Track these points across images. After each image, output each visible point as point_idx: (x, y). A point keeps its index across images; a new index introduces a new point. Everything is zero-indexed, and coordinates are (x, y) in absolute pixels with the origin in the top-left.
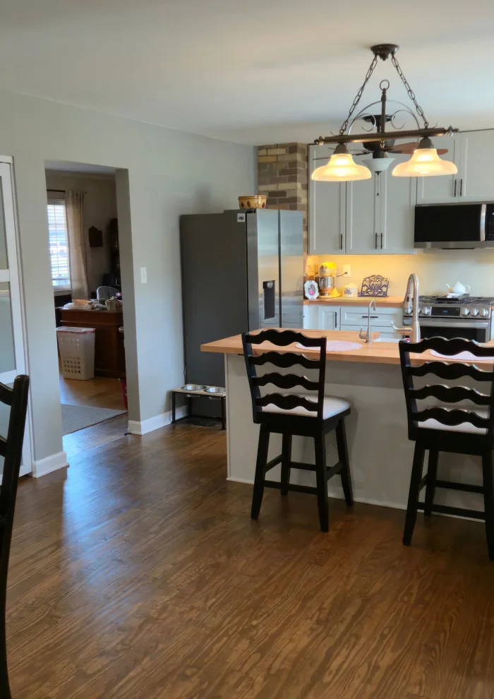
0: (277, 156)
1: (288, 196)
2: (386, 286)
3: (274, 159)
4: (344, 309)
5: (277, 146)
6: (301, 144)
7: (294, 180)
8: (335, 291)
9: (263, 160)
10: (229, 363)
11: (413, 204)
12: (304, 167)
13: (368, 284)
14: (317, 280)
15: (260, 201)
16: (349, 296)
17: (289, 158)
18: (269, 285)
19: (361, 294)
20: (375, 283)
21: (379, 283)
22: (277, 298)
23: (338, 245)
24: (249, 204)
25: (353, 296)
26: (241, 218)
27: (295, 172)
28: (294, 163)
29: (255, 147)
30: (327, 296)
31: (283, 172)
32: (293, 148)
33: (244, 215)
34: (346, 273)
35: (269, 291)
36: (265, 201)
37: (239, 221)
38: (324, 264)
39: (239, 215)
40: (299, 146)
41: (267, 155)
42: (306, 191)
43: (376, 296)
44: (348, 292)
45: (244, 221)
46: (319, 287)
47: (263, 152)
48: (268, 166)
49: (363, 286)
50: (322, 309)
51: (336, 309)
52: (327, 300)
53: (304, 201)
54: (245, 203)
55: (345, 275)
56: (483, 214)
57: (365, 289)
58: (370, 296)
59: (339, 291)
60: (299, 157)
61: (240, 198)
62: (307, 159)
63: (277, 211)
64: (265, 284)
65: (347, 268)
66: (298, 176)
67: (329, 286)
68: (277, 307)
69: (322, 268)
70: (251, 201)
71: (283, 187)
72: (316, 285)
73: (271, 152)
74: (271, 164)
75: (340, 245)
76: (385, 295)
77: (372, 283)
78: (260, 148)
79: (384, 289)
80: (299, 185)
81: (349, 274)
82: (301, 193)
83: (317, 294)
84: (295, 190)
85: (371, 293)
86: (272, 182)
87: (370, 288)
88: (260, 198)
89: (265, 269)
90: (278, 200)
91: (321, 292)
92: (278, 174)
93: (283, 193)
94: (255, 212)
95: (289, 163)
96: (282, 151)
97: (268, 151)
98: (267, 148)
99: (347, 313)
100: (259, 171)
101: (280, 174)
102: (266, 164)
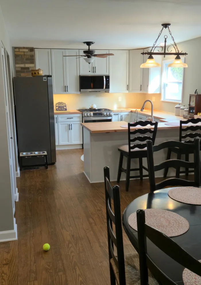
0: (24, 52)
1: (30, 69)
2: (65, 106)
3: (23, 53)
4: (59, 116)
5: (24, 48)
7: (33, 63)
9: (16, 53)
11: (78, 75)
13: (58, 106)
17: (30, 53)
19: (56, 110)
20: (61, 105)
21: (62, 105)
26: (45, 79)
27: (33, 59)
28: (33, 56)
29: (13, 47)
31: (27, 59)
32: (32, 50)
41: (19, 51)
43: (62, 110)
47: (17, 50)
48: (20, 56)
51: (56, 116)
54: (36, 72)
56: (105, 79)
57: (57, 108)
58: (60, 110)
60: (34, 53)
66: (34, 61)
71: (27, 65)
73: (21, 50)
76: (66, 110)
78: (15, 48)
79: (65, 107)
84: (34, 67)
86: (22, 63)
93: (28, 68)
95: (30, 55)
96: (27, 50)
97: (20, 49)
98: (19, 48)
99: (61, 117)
100: (16, 58)
101: (26, 60)
102: (19, 55)
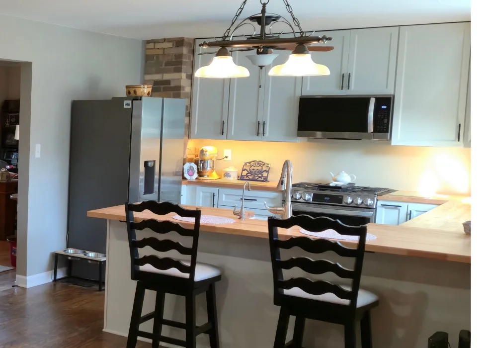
0: (164, 49)
1: (172, 85)
2: (268, 171)
3: (161, 52)
4: (222, 190)
5: (164, 40)
6: (188, 39)
7: (179, 70)
8: (214, 173)
9: (150, 52)
10: (111, 228)
12: (189, 59)
13: (248, 169)
14: (196, 163)
15: (146, 89)
16: (229, 178)
17: (176, 51)
18: (150, 164)
19: (241, 178)
20: (255, 168)
21: (260, 168)
22: (156, 177)
23: (219, 130)
24: (135, 92)
25: (233, 179)
26: (128, 105)
27: (181, 63)
28: (179, 56)
29: (143, 41)
30: (206, 177)
31: (169, 63)
32: (179, 42)
33: (130, 102)
34: (226, 157)
35: (149, 170)
36: (150, 90)
37: (125, 107)
38: (205, 148)
39: (126, 102)
40: (186, 40)
41: (154, 48)
42: (189, 81)
43: (256, 180)
44: (227, 175)
45: (130, 107)
46: (198, 169)
47: (151, 45)
48: (155, 58)
49: (243, 170)
50: (200, 190)
51: (215, 190)
52: (206, 181)
53: (187, 89)
54: (132, 91)
55: (225, 159)
56: (372, 107)
57: (245, 173)
58: (250, 180)
59: (218, 174)
60: (185, 50)
61: (127, 87)
62: (193, 52)
63: (161, 99)
64: (146, 163)
65: (227, 152)
66: (184, 67)
67: (209, 168)
68: (156, 185)
69: (202, 151)
70: (137, 90)
71: (167, 76)
72: (195, 167)
73: (158, 46)
74: (158, 56)
75: (222, 131)
76: (266, 180)
77: (253, 168)
78: (148, 42)
79: (264, 174)
80: (184, 75)
81: (229, 159)
82: (185, 83)
83: (196, 175)
84: (180, 79)
85: (251, 177)
86: (157, 72)
87: (250, 172)
88: (146, 87)
89: (147, 150)
90: (162, 89)
91: (200, 174)
92: (164, 65)
93: (168, 82)
94: (141, 99)
95: (175, 55)
96: (170, 45)
97: (156, 44)
98: (155, 42)
99: (225, 194)
100: (146, 62)
101: (166, 65)
102: (153, 55)
